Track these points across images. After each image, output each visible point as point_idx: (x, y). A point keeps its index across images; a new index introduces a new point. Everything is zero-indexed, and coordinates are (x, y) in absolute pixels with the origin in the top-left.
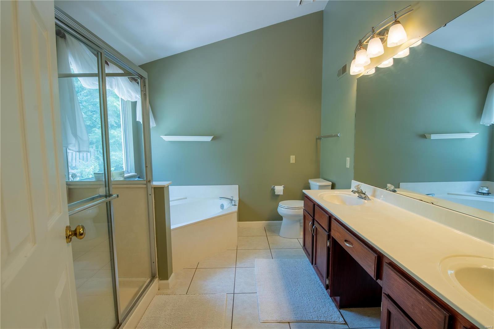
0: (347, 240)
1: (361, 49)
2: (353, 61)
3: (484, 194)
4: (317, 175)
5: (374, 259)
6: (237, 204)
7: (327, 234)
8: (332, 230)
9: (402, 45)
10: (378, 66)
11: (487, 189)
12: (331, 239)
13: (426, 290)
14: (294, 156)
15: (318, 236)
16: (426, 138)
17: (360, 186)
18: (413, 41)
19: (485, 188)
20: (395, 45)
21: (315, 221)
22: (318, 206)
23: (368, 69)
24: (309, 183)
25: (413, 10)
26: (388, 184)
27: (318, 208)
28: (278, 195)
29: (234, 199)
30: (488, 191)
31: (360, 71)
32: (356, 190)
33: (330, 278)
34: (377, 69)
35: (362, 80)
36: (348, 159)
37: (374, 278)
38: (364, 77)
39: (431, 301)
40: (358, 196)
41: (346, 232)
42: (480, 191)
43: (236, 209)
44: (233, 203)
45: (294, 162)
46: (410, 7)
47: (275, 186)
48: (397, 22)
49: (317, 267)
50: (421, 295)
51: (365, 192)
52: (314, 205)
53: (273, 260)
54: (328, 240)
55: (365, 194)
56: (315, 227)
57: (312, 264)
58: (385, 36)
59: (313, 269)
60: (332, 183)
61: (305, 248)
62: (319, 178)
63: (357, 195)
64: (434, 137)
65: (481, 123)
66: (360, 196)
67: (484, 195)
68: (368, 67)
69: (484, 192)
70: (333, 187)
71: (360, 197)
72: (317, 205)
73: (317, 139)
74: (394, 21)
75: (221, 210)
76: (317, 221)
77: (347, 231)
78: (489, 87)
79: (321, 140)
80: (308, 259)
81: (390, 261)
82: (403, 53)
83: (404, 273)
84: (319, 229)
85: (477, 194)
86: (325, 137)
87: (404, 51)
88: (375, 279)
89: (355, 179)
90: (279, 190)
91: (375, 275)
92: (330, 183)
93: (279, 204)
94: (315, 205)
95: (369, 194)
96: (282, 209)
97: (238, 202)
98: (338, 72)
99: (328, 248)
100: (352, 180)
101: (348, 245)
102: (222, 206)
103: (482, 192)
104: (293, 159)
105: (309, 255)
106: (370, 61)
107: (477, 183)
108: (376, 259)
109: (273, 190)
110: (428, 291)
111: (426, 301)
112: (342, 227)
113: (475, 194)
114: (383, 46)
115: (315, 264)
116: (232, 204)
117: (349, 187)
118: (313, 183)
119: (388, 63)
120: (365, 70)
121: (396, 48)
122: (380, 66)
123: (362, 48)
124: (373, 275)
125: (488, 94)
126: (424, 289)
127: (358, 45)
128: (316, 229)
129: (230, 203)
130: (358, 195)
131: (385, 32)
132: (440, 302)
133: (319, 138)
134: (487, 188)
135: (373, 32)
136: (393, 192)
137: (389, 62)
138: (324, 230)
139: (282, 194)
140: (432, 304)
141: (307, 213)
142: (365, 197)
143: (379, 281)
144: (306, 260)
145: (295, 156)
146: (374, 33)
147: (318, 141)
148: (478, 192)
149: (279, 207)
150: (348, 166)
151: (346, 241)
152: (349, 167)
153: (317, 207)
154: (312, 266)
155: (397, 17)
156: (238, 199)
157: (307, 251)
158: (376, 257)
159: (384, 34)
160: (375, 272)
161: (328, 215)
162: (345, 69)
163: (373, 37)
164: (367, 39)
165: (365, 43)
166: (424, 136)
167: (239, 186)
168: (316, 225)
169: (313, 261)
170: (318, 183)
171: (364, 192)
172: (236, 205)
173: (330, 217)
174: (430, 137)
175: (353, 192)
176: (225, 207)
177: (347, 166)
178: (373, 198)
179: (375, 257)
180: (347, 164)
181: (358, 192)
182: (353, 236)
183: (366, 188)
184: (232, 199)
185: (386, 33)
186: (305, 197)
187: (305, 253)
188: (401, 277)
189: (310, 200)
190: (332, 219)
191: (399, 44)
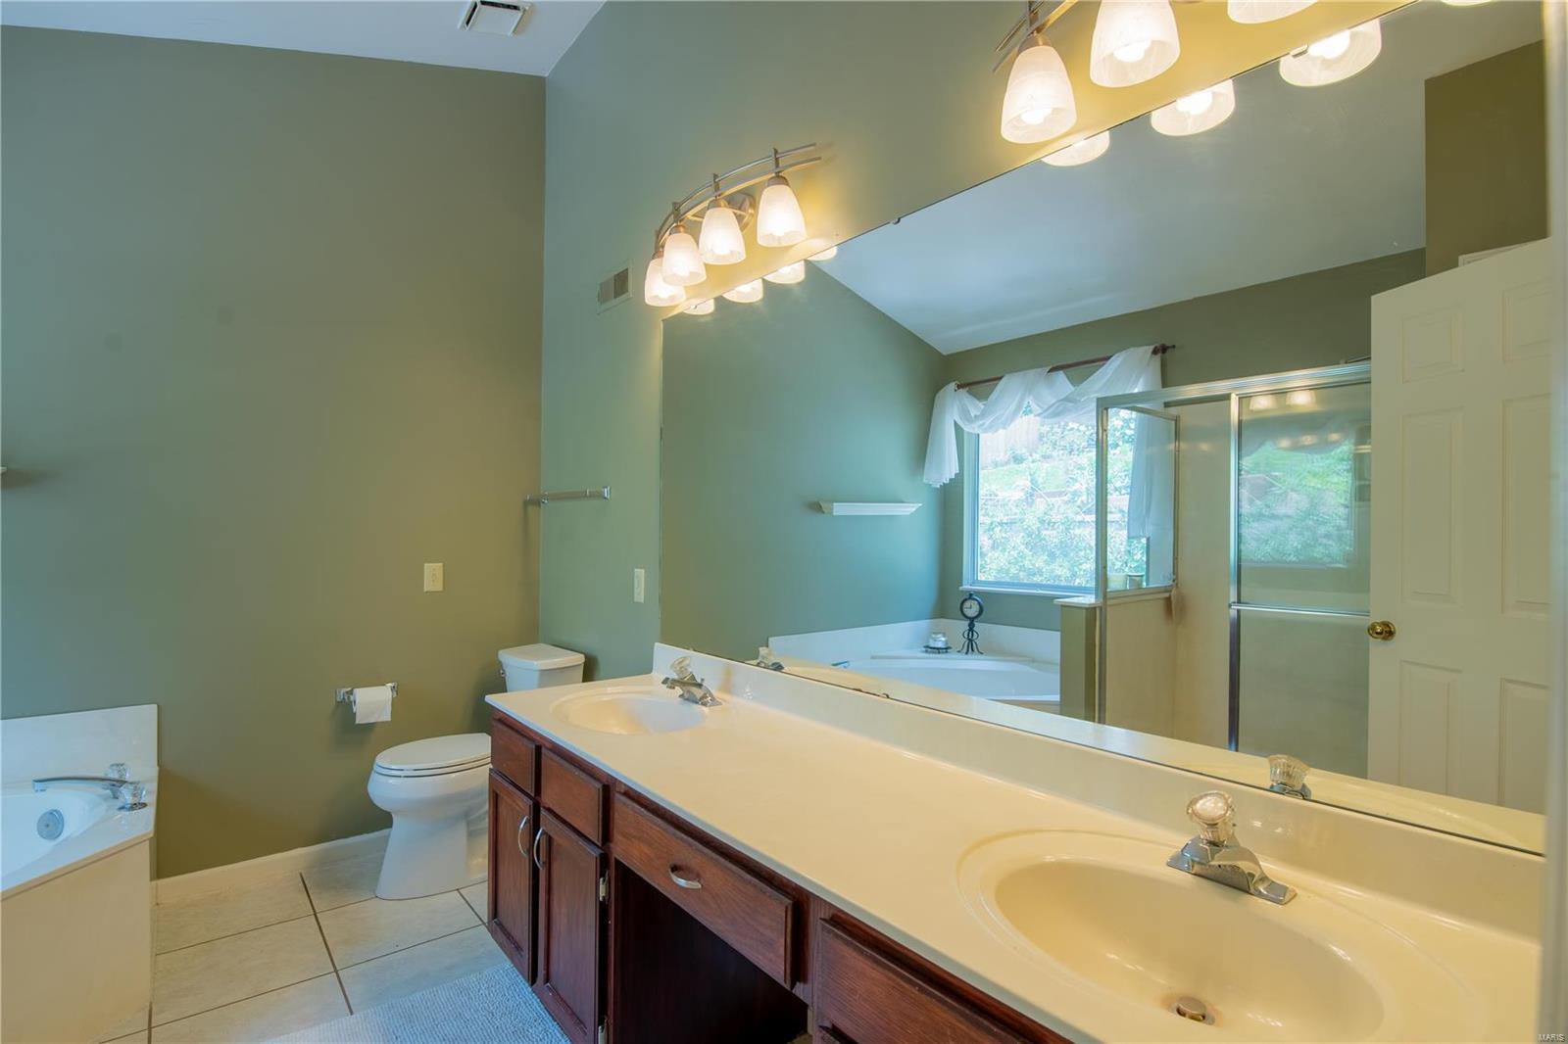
0: (679, 863)
1: (680, 232)
2: (653, 264)
3: (938, 650)
4: (529, 634)
5: (784, 914)
6: (150, 796)
7: (595, 853)
8: (617, 837)
9: (792, 246)
10: (725, 296)
11: (943, 639)
12: (612, 871)
13: (952, 984)
14: (441, 564)
15: (555, 866)
16: (823, 512)
17: (687, 662)
18: (819, 243)
19: (939, 636)
20: (775, 244)
21: (543, 812)
22: (554, 752)
23: (695, 297)
24: (500, 664)
25: (819, 158)
26: (761, 649)
27: (557, 759)
28: (369, 727)
29: (128, 777)
30: (946, 642)
31: (672, 298)
32: (676, 677)
33: (610, 1019)
34: (720, 301)
35: (679, 327)
36: (640, 573)
37: (785, 982)
38: (682, 318)
39: (976, 1016)
40: (681, 696)
41: (674, 834)
42: (932, 645)
43: (144, 823)
44: (127, 796)
45: (439, 587)
46: (812, 148)
47: (357, 691)
48: (780, 179)
49: (554, 990)
50: (943, 1004)
51: (702, 680)
52: (538, 749)
53: (352, 1019)
54: (602, 875)
55: (700, 686)
56: (544, 833)
57: (533, 980)
58: (744, 211)
59: (535, 1002)
60: (586, 657)
61: (500, 925)
62: (535, 641)
63: (678, 691)
64: (840, 509)
65: (925, 481)
66: (686, 696)
67: (939, 653)
68: (695, 290)
69: (940, 645)
70: (589, 672)
71: (687, 699)
72: (550, 750)
73: (526, 503)
74: (774, 175)
75: (48, 845)
76: (549, 810)
77: (678, 833)
78: (935, 395)
79: (540, 506)
80: (508, 964)
81: (836, 912)
82: (790, 274)
83: (883, 943)
84: (564, 839)
85: (926, 652)
86: (558, 497)
87: (793, 266)
88: (787, 986)
89: (668, 638)
90: (373, 702)
91: (788, 971)
92: (580, 659)
93: (374, 760)
94: (543, 750)
95: (712, 685)
96: (392, 781)
97: (154, 786)
98: (598, 289)
99: (603, 908)
100: (656, 644)
101: (682, 882)
102: (51, 824)
103: (936, 646)
104: (432, 577)
105: (518, 948)
106: (704, 273)
107: (924, 624)
108: (789, 913)
109: (346, 707)
110: (959, 988)
111: (960, 1022)
112: (659, 821)
113: (923, 652)
114: (743, 236)
115: (547, 979)
116: (119, 803)
117: (645, 668)
118: (519, 663)
119: (748, 292)
120: (688, 299)
121: (778, 253)
122: (730, 296)
123: (682, 229)
124: (782, 973)
125: (935, 411)
126: (944, 979)
127: (670, 215)
128: (550, 840)
129: (106, 799)
130: (682, 692)
131: (744, 200)
132: (996, 1012)
133: (537, 502)
134: (944, 636)
135: (716, 191)
136: (775, 670)
137: (753, 288)
138: (581, 842)
139: (387, 717)
140: (979, 1026)
141: (507, 785)
142: (704, 697)
143: (800, 991)
144: (503, 973)
145: (444, 566)
146: (719, 193)
147: (531, 509)
148: (927, 647)
149: (374, 777)
150: (640, 595)
151: (675, 869)
152: (642, 601)
153: (552, 755)
154: (527, 989)
155: (780, 165)
156: (153, 772)
157: (508, 935)
158: (790, 908)
159: (741, 205)
160: (789, 961)
161: (598, 780)
162: (621, 285)
163: (715, 204)
164: (697, 205)
165: (689, 215)
166: (817, 507)
167: (158, 706)
168: (547, 822)
169: (536, 969)
170: (535, 663)
171: (699, 681)
172: (144, 805)
173: (609, 792)
174: (832, 509)
175: (669, 684)
176: (72, 828)
177: (636, 595)
178: (726, 696)
179: (787, 908)
180: (636, 591)
181: (681, 683)
182: (700, 846)
183: (705, 666)
184: (116, 776)
185: (747, 203)
186: (494, 723)
187: (500, 944)
188: (876, 961)
189: (517, 731)
190: (617, 795)
191: (784, 244)
